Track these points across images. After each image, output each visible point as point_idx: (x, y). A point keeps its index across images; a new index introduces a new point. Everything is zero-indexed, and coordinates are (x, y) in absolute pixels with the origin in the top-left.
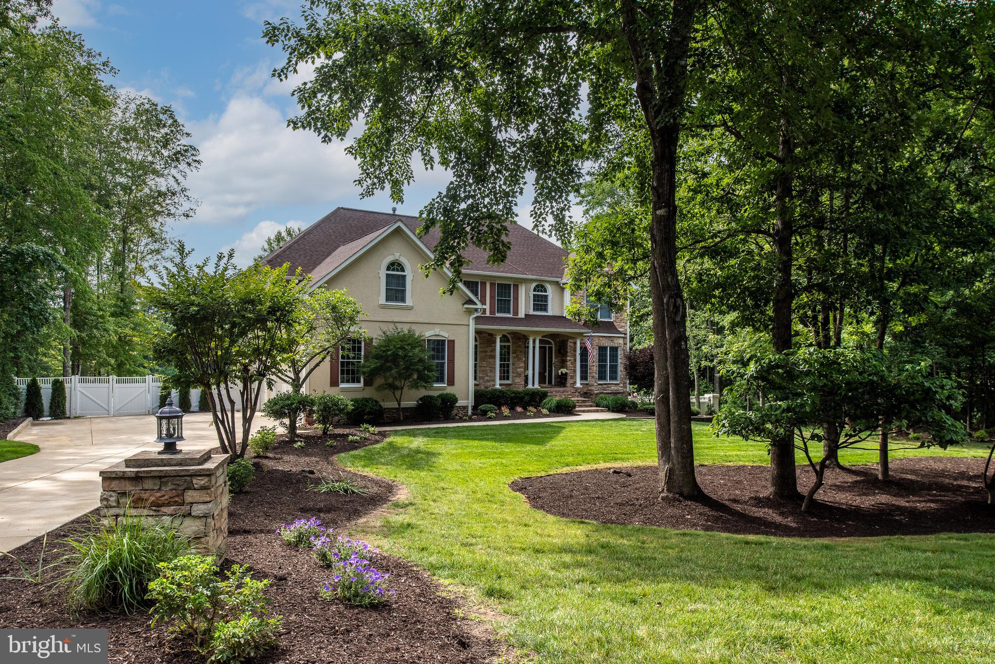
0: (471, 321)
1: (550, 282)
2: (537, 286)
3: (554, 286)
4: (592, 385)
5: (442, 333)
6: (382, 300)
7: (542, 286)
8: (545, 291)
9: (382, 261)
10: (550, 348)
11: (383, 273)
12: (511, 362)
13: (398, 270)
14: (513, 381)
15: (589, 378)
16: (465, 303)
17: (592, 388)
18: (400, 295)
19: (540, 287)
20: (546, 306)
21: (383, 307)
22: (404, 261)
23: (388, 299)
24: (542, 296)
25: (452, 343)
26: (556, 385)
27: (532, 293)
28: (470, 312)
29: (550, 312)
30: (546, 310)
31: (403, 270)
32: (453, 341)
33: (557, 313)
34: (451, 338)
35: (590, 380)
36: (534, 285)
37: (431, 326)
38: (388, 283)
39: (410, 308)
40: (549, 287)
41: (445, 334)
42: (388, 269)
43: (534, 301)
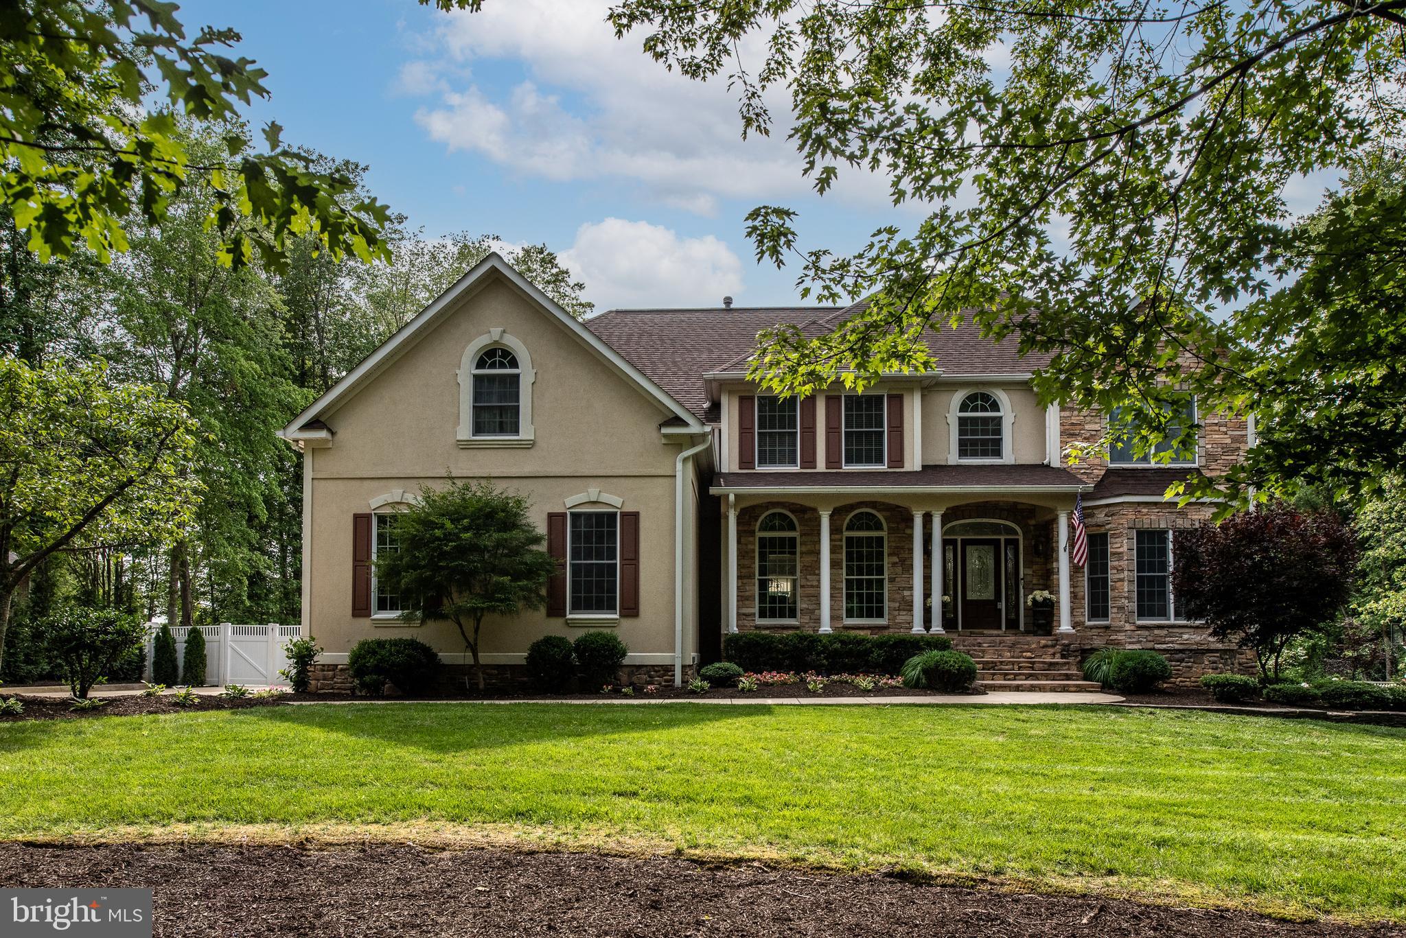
0: (679, 466)
1: (1006, 385)
2: (972, 398)
3: (1018, 396)
4: (1120, 630)
5: (605, 498)
6: (465, 431)
7: (986, 397)
8: (995, 406)
9: (464, 348)
10: (1015, 543)
11: (466, 372)
12: (886, 576)
13: (502, 366)
14: (891, 619)
15: (1112, 612)
16: (661, 426)
17: (1121, 637)
18: (507, 419)
19: (980, 399)
20: (998, 443)
21: (465, 446)
22: (514, 343)
23: (478, 428)
24: (985, 420)
25: (632, 519)
26: (1027, 632)
27: (953, 415)
28: (677, 444)
29: (1009, 456)
30: (998, 453)
31: (514, 363)
32: (636, 515)
33: (1028, 458)
34: (629, 508)
35: (1114, 618)
36: (959, 397)
37: (578, 482)
38: (477, 396)
39: (530, 446)
40: (1002, 397)
41: (614, 499)
42: (481, 364)
43: (961, 432)
